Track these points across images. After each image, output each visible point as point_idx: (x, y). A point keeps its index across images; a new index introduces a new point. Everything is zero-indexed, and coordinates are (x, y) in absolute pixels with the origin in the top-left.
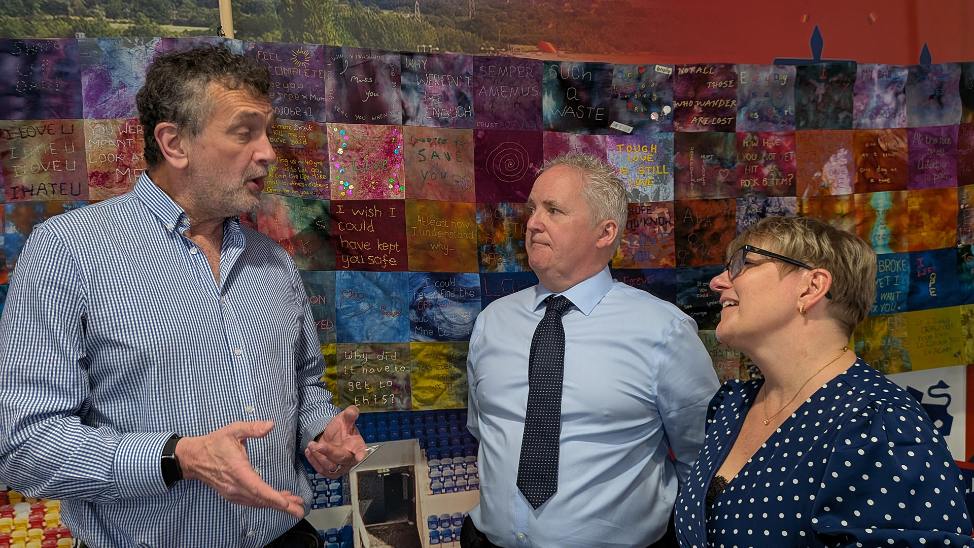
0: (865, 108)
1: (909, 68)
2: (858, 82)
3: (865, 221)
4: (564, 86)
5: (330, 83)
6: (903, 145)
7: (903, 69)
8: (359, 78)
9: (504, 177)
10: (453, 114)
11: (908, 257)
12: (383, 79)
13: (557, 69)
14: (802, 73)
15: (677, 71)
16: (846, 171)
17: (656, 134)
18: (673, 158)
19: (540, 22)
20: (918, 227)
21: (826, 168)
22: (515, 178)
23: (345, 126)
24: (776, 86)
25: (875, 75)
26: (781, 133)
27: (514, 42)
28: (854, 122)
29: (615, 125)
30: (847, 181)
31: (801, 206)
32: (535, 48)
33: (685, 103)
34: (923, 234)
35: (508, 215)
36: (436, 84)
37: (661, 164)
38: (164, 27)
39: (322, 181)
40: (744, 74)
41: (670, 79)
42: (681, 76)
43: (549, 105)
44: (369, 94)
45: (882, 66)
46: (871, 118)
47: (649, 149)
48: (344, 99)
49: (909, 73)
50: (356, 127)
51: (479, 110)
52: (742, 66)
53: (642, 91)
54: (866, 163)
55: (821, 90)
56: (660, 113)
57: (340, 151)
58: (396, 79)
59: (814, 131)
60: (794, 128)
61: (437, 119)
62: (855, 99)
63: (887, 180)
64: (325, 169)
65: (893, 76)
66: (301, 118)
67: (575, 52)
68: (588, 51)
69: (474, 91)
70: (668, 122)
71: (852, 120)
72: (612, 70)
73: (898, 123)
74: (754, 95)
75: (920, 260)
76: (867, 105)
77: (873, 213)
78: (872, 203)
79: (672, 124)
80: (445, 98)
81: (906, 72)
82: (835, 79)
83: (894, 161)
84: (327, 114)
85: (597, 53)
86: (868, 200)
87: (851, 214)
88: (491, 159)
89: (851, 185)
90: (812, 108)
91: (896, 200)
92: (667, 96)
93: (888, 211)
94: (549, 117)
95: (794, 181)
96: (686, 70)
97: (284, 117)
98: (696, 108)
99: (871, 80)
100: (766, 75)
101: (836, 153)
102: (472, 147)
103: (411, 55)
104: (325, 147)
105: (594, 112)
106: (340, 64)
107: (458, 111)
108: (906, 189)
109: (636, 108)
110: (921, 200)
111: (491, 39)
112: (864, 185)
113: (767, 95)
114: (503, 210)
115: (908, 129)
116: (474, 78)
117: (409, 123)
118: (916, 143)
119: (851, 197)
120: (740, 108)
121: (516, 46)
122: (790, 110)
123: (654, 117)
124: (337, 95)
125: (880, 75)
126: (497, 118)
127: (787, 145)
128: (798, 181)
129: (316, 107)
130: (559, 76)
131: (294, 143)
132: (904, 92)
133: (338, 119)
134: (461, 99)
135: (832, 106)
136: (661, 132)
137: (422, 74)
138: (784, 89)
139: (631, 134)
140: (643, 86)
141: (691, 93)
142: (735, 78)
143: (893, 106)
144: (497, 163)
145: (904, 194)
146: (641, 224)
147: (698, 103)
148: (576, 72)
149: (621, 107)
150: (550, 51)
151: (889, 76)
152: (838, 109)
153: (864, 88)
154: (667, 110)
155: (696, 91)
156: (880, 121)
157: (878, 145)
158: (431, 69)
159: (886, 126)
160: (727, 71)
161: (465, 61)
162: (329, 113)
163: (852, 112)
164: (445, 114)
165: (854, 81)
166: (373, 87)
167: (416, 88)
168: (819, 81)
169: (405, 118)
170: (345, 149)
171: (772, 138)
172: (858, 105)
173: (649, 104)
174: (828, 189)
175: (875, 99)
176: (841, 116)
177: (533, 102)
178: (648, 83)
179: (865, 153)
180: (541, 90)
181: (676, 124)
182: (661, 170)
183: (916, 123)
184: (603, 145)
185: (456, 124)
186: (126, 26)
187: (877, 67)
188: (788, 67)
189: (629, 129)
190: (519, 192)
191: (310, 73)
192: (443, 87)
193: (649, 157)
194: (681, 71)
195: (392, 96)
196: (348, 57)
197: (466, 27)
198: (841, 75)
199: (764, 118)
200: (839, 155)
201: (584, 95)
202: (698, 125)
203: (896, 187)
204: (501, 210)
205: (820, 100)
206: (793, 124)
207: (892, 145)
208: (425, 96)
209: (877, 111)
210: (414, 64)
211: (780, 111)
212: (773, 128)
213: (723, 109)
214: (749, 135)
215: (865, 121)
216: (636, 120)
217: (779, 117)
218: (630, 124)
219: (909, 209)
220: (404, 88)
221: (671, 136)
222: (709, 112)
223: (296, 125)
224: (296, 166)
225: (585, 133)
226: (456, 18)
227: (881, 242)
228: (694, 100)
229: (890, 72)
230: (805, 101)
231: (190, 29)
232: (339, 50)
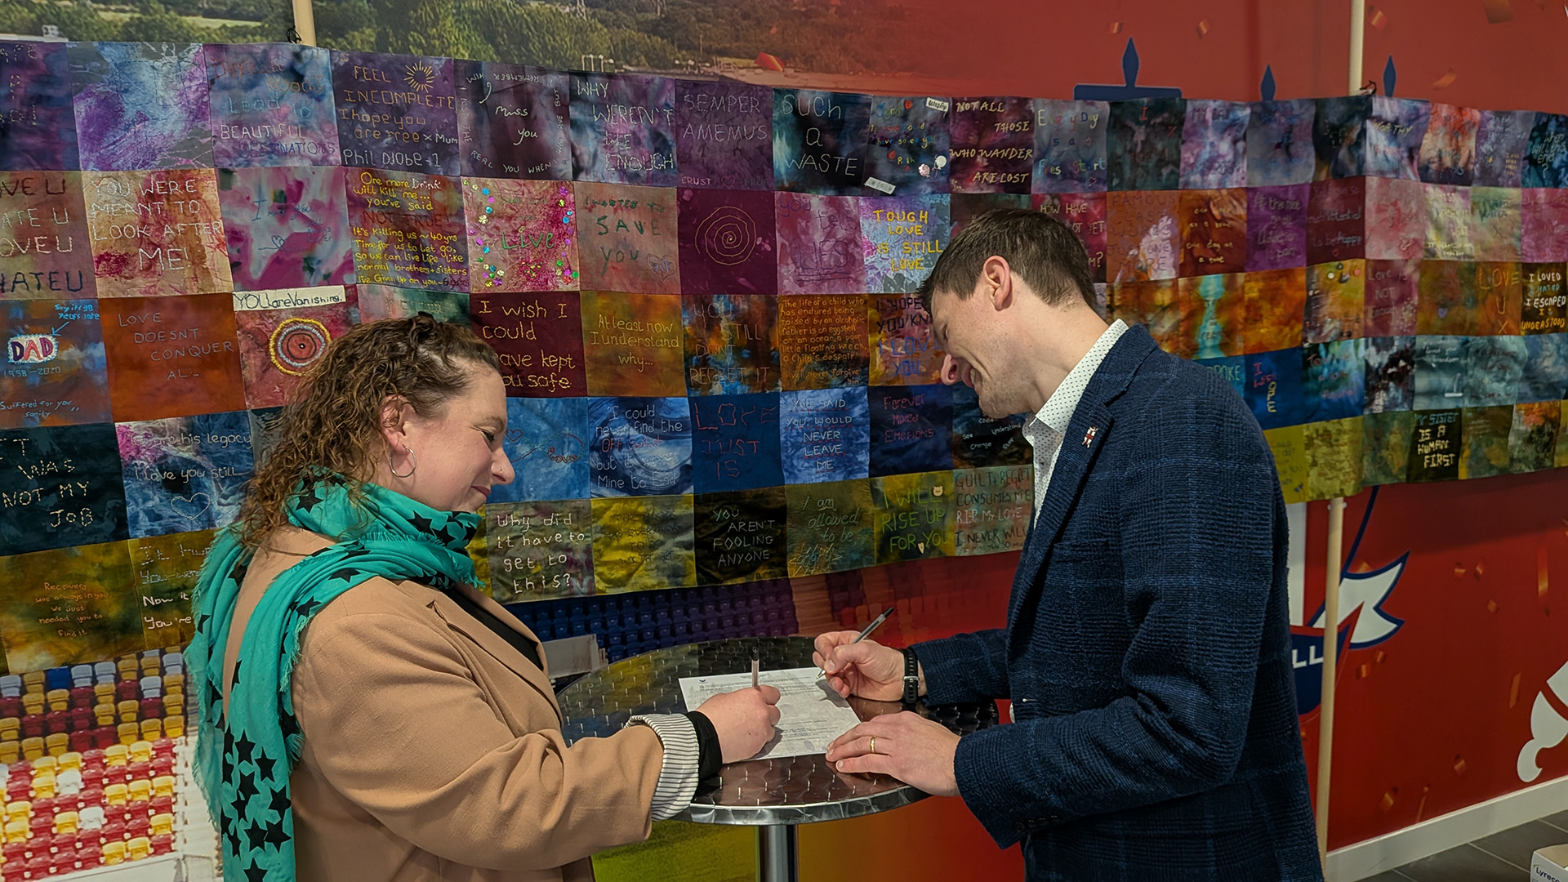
0: (1196, 160)
1: (1252, 106)
2: (1187, 125)
3: (1191, 315)
4: (802, 124)
5: (465, 116)
6: (1241, 211)
7: (1244, 107)
8: (508, 110)
9: (720, 258)
10: (647, 165)
11: (1243, 361)
12: (543, 109)
13: (793, 101)
14: (1117, 112)
15: (955, 107)
16: (1170, 248)
17: (927, 196)
18: (948, 231)
19: (759, 23)
20: (1256, 321)
21: (1145, 243)
22: (736, 259)
23: (489, 181)
24: (1082, 128)
25: (1209, 116)
26: (1089, 195)
27: (723, 53)
28: (1181, 180)
29: (871, 183)
30: (1170, 261)
31: (1111, 295)
32: (752, 63)
33: (965, 153)
34: (1262, 331)
35: (727, 313)
36: (621, 120)
37: (933, 239)
38: (190, 19)
39: (458, 265)
40: (1042, 112)
41: (945, 118)
42: (960, 114)
43: (781, 152)
44: (524, 133)
45: (1219, 103)
46: (1203, 174)
47: (917, 218)
48: (486, 142)
49: (1252, 113)
50: (505, 183)
51: (684, 160)
52: (1040, 101)
53: (908, 135)
54: (1195, 236)
55: (1140, 136)
56: (931, 165)
57: (483, 219)
58: (563, 112)
59: (1130, 193)
60: (1105, 189)
61: (623, 173)
62: (1183, 148)
63: (1220, 259)
64: (460, 247)
65: (1231, 116)
66: (421, 169)
67: (808, 71)
68: (827, 70)
69: (677, 130)
70: (943, 179)
71: (1179, 176)
72: (869, 105)
73: (1235, 181)
74: (1056, 142)
75: (1257, 364)
76: (1198, 156)
77: (1202, 302)
78: (1201, 290)
79: (948, 182)
80: (636, 141)
81: (1248, 111)
82: (1159, 120)
83: (1229, 233)
84: (461, 164)
85: (839, 72)
86: (1196, 286)
87: (1173, 306)
88: (702, 231)
89: (1174, 267)
90: (1128, 159)
91: (1229, 285)
92: (941, 142)
93: (1219, 300)
94: (783, 170)
95: (1103, 262)
96: (968, 106)
97: (396, 168)
98: (979, 159)
99: (1204, 122)
100: (1072, 113)
101: (1157, 224)
102: (675, 213)
103: (584, 76)
104: (460, 214)
105: (843, 164)
106: (479, 89)
107: (656, 164)
108: (1242, 271)
109: (900, 159)
110: (1261, 284)
111: (688, 48)
112: (1191, 267)
113: (1072, 142)
114: (719, 305)
115: (1247, 189)
116: (676, 111)
117: (582, 177)
118: (1258, 208)
119: (1175, 282)
120: (1037, 161)
121: (726, 60)
122: (1100, 163)
123: (923, 170)
124: (475, 134)
125: (1215, 116)
126: (709, 171)
127: (1095, 212)
128: (1108, 262)
129: (445, 152)
130: (795, 111)
131: (413, 207)
132: (1244, 138)
133: (480, 171)
134: (660, 144)
135: (1154, 158)
136: (933, 193)
137: (602, 105)
138: (1094, 134)
139: (893, 195)
140: (910, 128)
141: (973, 139)
142: (1031, 118)
143: (1230, 157)
144: (710, 237)
145: (1241, 277)
146: (908, 324)
147: (983, 152)
148: (819, 106)
149: (879, 155)
150: (773, 69)
151: (1227, 117)
152: (1162, 162)
153: (1195, 133)
154: (941, 161)
155: (980, 135)
156: (1213, 177)
157: (1210, 211)
158: (613, 98)
159: (1221, 184)
160: (1021, 107)
161: (663, 86)
162: (464, 163)
163: (1178, 166)
164: (635, 165)
165: (1182, 123)
166: (530, 122)
167: (592, 125)
168: (1138, 123)
169: (577, 170)
170: (490, 217)
171: (1078, 201)
172: (1187, 156)
173: (918, 153)
174: (1146, 271)
175: (1208, 148)
176: (1165, 172)
177: (760, 148)
178: (916, 124)
179: (1194, 222)
180: (770, 129)
181: (953, 182)
182: (933, 247)
183: (1258, 181)
184: (855, 211)
185: (651, 180)
186: (126, 17)
187: (1212, 105)
188: (1099, 103)
189: (889, 188)
190: (742, 280)
191: (434, 101)
192: (632, 126)
193: (917, 229)
194: (961, 108)
195: (556, 137)
196: (492, 78)
197: (653, 29)
198: (1166, 115)
199: (1067, 175)
200: (1161, 225)
201: (830, 140)
202: (981, 183)
203: (1230, 269)
204: (716, 305)
205: (1139, 149)
206: (1104, 183)
207: (1227, 211)
208: (607, 138)
209: (1210, 165)
210: (590, 90)
211: (1088, 164)
212: (1078, 189)
213: (1016, 161)
214: (1048, 198)
215: (1195, 178)
216: (899, 175)
217: (1087, 174)
218: (892, 181)
219: (1247, 297)
220: (574, 124)
221: (946, 199)
222: (996, 165)
223: (414, 180)
224: (414, 243)
225: (831, 193)
226: (639, 16)
227: (1209, 343)
228: (977, 148)
229: (1228, 111)
230: (1119, 151)
231: (230, 23)
232: (475, 67)
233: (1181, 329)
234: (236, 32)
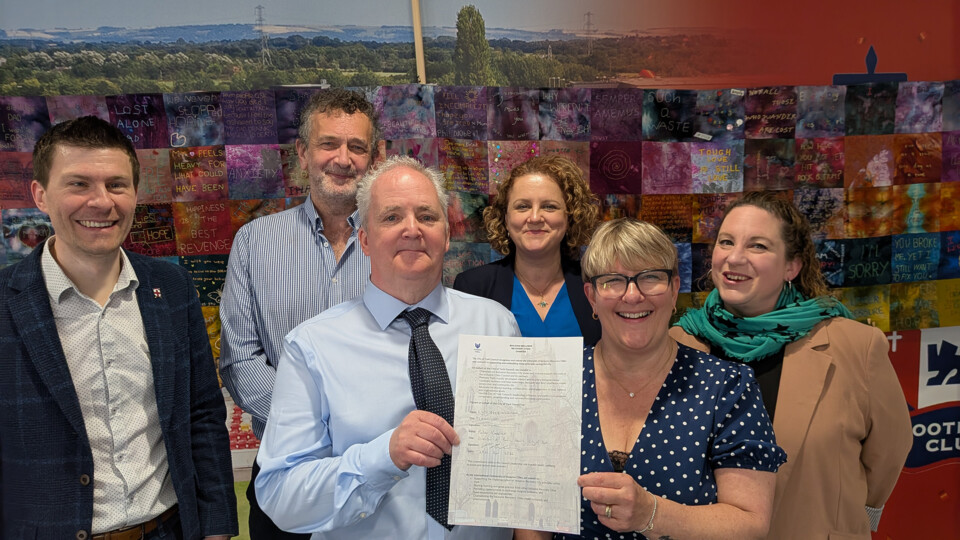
0: (905, 117)
1: (945, 84)
2: (899, 97)
3: (901, 207)
4: (658, 107)
5: (491, 113)
6: (938, 146)
7: (940, 84)
8: (510, 108)
9: (612, 176)
10: (575, 131)
11: (939, 235)
12: (527, 107)
13: (653, 95)
14: (852, 91)
15: (748, 93)
16: (887, 168)
17: (730, 140)
18: (743, 159)
19: (642, 54)
20: (949, 211)
21: (870, 165)
22: (619, 176)
23: (500, 142)
24: (828, 102)
25: (914, 90)
26: (833, 138)
27: (621, 71)
28: (896, 128)
29: (698, 135)
30: (887, 175)
31: (847, 195)
32: (637, 75)
33: (754, 117)
34: (954, 217)
35: (614, 203)
36: (564, 110)
37: (734, 164)
38: (377, 74)
39: (484, 182)
40: (803, 94)
41: (743, 99)
42: (752, 97)
43: (647, 121)
44: (517, 119)
45: (921, 83)
46: (911, 124)
47: (724, 152)
48: (499, 125)
49: (946, 87)
50: (507, 143)
51: (594, 128)
52: (801, 87)
53: (720, 109)
54: (904, 161)
55: (867, 103)
56: (734, 125)
57: (496, 160)
58: (536, 108)
59: (861, 137)
60: (844, 135)
61: (563, 135)
62: (897, 110)
63: (923, 175)
64: (485, 173)
65: (931, 90)
66: (471, 138)
67: (668, 77)
68: (680, 75)
69: (591, 114)
70: (741, 131)
71: (894, 126)
72: (696, 95)
73: (934, 128)
74: (811, 109)
75: (950, 238)
76: (907, 114)
77: (909, 201)
78: (909, 193)
79: (744, 133)
80: (570, 120)
81: (943, 87)
82: (879, 95)
83: (929, 159)
84: (488, 134)
85: (686, 76)
86: (905, 190)
87: (890, 202)
88: (602, 163)
89: (890, 179)
90: (859, 117)
91: (929, 190)
92: (740, 112)
93: (922, 199)
94: (647, 130)
95: (842, 176)
96: (756, 92)
97: (459, 138)
98: (763, 120)
99: (911, 95)
100: (821, 93)
101: (879, 154)
102: (589, 154)
103: (547, 90)
104: (486, 158)
105: (681, 126)
106: (498, 99)
107: (580, 130)
108: (939, 181)
109: (715, 122)
110: (953, 190)
111: (603, 70)
112: (902, 178)
113: (821, 109)
114: (610, 200)
115: (943, 133)
116: (592, 105)
117: (544, 138)
118: (950, 144)
119: (891, 188)
120: (799, 120)
121: (623, 75)
122: (841, 120)
123: (729, 127)
124: (495, 121)
125: (919, 90)
126: (607, 133)
127: (837, 148)
128: (845, 177)
129: (481, 130)
130: (655, 99)
131: (466, 155)
132: (941, 102)
133: (496, 137)
134: (582, 120)
135: (877, 116)
136: (734, 139)
137: (554, 104)
138: (836, 104)
139: (711, 141)
140: (721, 105)
141: (759, 110)
142: (795, 97)
143: (931, 114)
144: (606, 165)
145: (938, 185)
146: (716, 210)
147: (765, 116)
148: (668, 97)
149: (703, 121)
150: (649, 77)
151: (928, 91)
152: (882, 119)
153: (905, 102)
154: (740, 122)
155: (763, 107)
156: (918, 126)
157: (916, 146)
158: (561, 100)
159: (924, 130)
160: (789, 91)
161: (585, 92)
162: (489, 134)
163: (893, 121)
164: (570, 131)
165: (896, 96)
166: (520, 114)
167: (549, 113)
168: (867, 97)
169: (541, 135)
170: (500, 159)
171: (825, 142)
172: (899, 114)
173: (725, 118)
174: (871, 181)
175: (914, 110)
176: (885, 124)
177: (635, 120)
178: (725, 103)
179: (903, 152)
180: (641, 111)
181: (747, 133)
182: (733, 168)
183: (951, 127)
184: (688, 150)
185: (578, 138)
186: (352, 74)
187: (917, 84)
188: (840, 87)
189: (709, 138)
190: (622, 187)
191: (477, 106)
192: (569, 112)
193: (724, 159)
194: (752, 93)
195: (532, 120)
196: (503, 94)
197: (586, 62)
198: (884, 92)
199: (818, 127)
200: (881, 155)
201: (674, 114)
202: (764, 133)
203: (930, 180)
204: (608, 200)
205: (866, 111)
206: (843, 131)
207: (928, 146)
208: (555, 118)
209: (916, 119)
210: (549, 97)
211: (833, 121)
212: (826, 134)
213: (785, 121)
214: (806, 141)
215: (906, 127)
216: (714, 130)
217: (831, 126)
218: (710, 133)
219: (942, 197)
220: (541, 114)
221: (742, 142)
222: (773, 123)
223: (467, 143)
224: (466, 171)
225: (674, 141)
226: (579, 56)
227: (915, 224)
228: (762, 114)
229: (928, 88)
230: (853, 113)
231: (394, 74)
232: (496, 89)
233: (895, 216)
234: (396, 78)
